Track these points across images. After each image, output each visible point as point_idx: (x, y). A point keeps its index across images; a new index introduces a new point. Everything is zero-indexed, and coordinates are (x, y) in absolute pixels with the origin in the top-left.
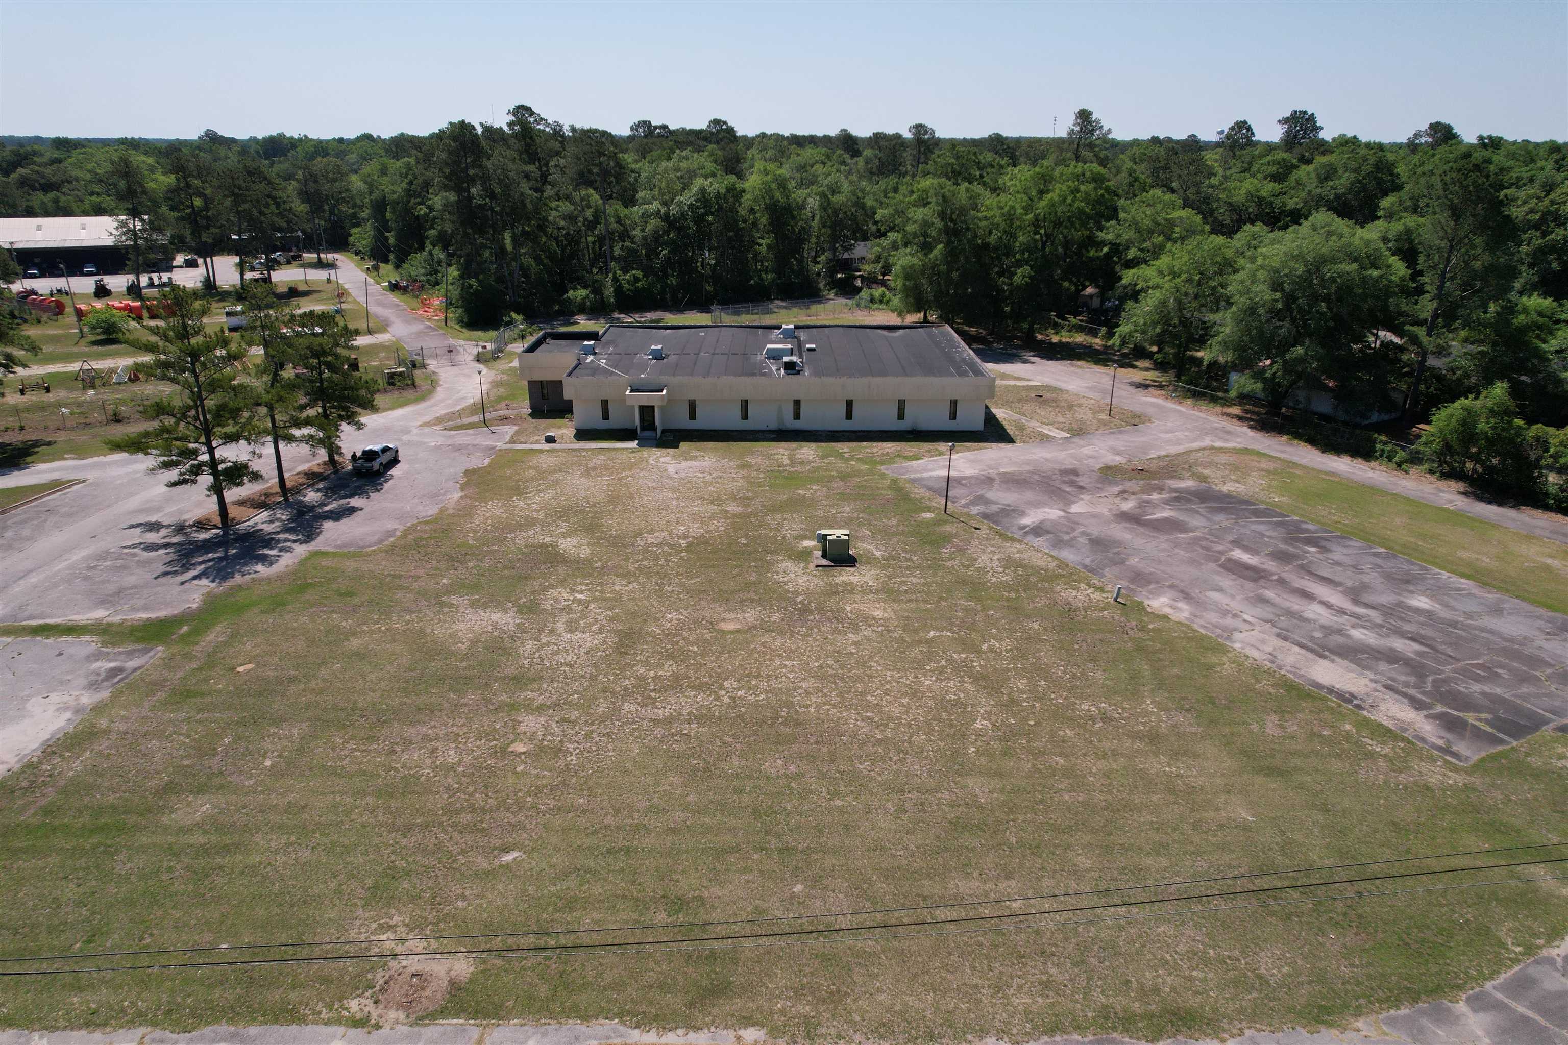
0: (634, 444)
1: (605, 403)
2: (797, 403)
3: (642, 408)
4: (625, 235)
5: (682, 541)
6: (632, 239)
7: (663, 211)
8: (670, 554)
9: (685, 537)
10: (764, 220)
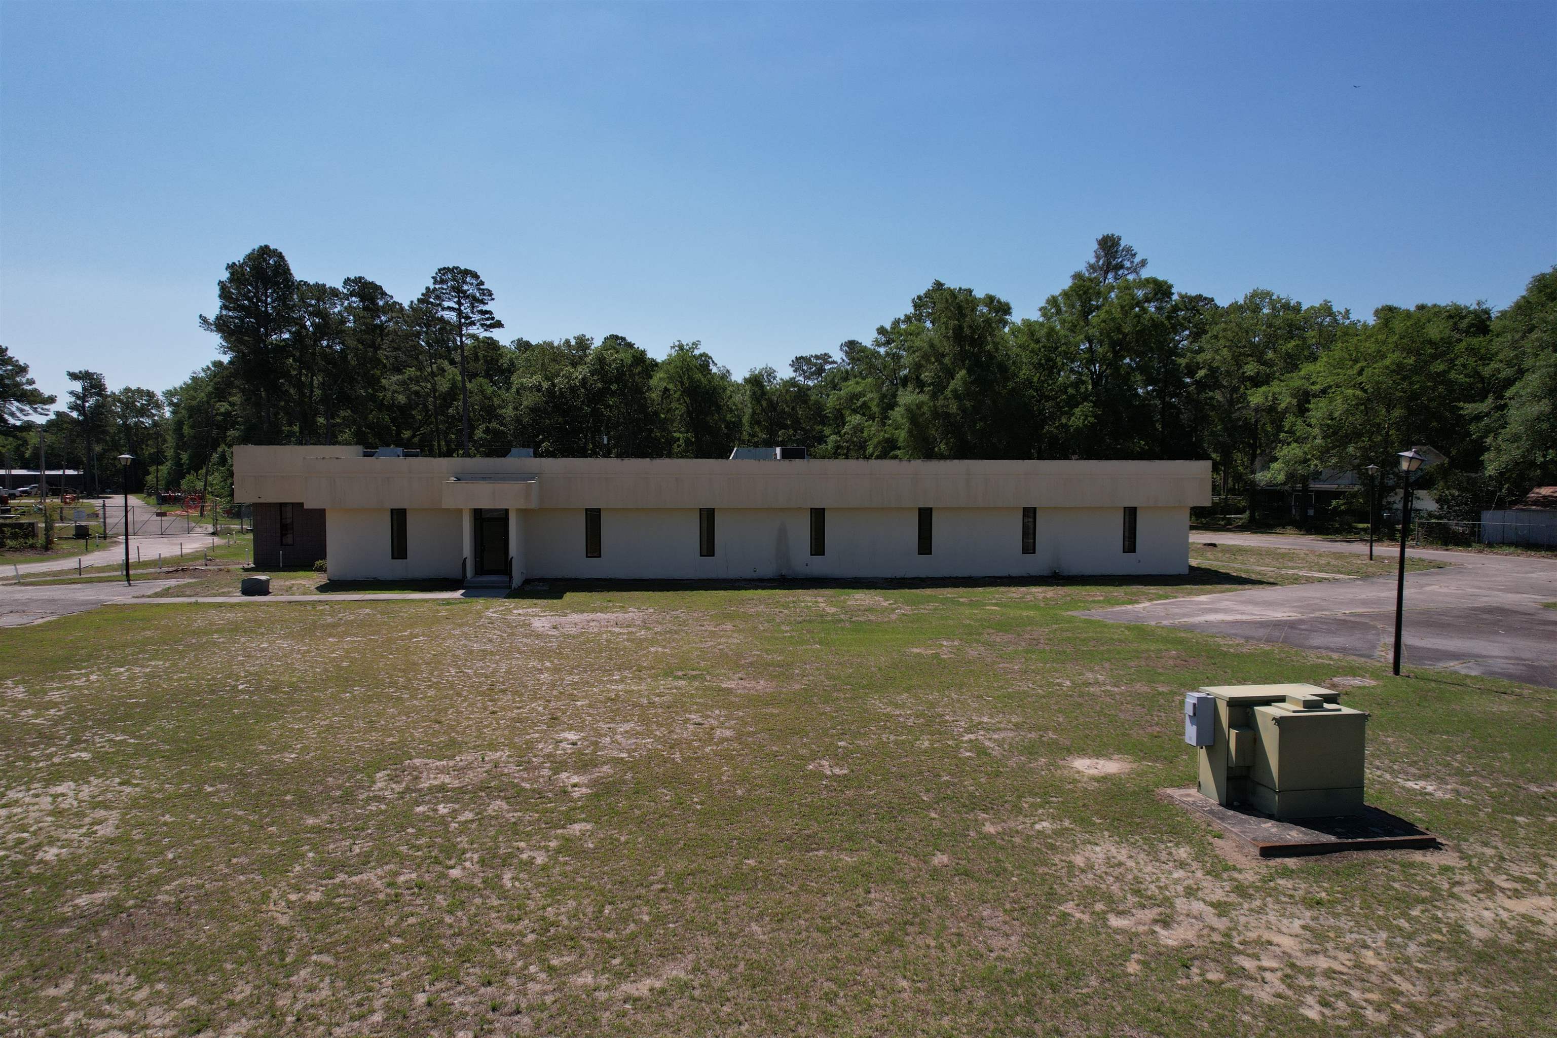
0: (458, 594)
1: (399, 518)
2: (818, 516)
3: (479, 515)
4: (490, 412)
5: (568, 778)
6: (500, 419)
7: (546, 385)
8: (515, 829)
9: (583, 764)
10: (679, 409)
